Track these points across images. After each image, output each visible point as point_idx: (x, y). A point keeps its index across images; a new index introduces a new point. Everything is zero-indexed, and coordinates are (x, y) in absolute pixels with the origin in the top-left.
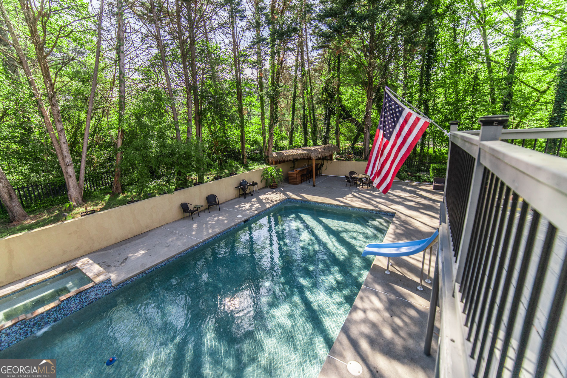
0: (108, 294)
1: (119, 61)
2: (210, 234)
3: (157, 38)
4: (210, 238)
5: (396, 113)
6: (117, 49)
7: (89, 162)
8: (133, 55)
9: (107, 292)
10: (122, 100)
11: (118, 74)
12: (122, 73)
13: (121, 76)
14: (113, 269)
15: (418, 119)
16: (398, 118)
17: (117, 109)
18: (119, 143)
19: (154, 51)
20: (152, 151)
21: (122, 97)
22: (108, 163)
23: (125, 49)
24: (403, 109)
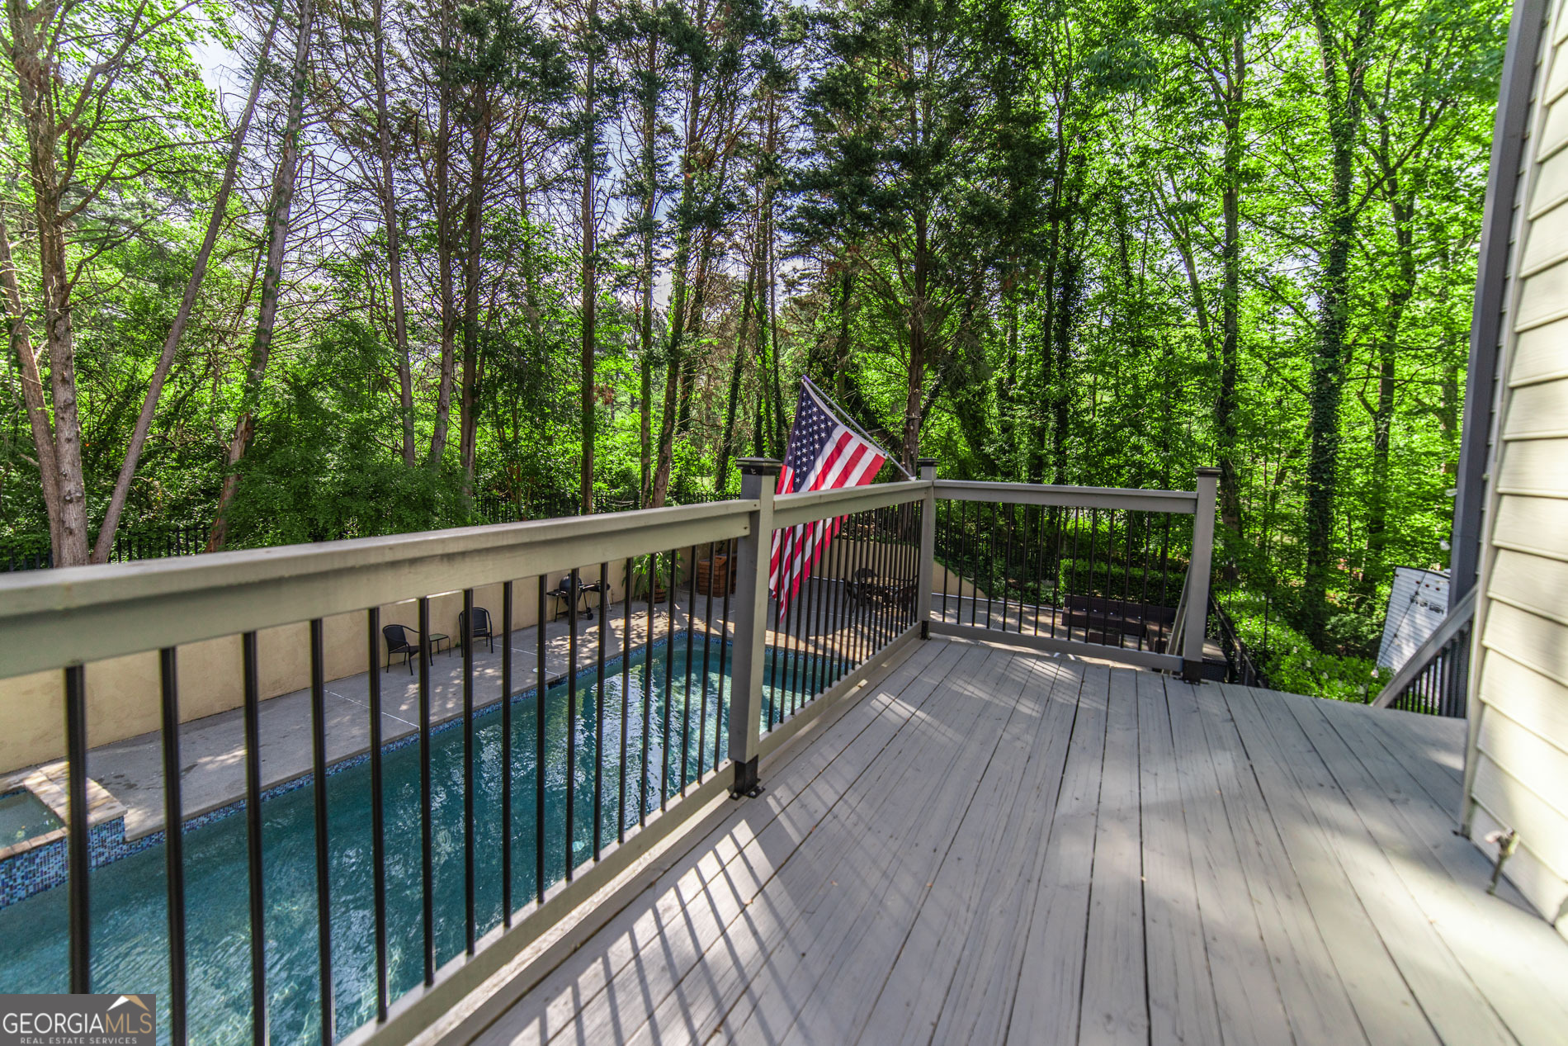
0: (107, 863)
1: (271, 244)
2: (448, 710)
3: (385, 194)
4: (445, 721)
5: (818, 432)
6: (269, 214)
7: (139, 498)
8: (312, 231)
9: (102, 859)
10: (264, 341)
11: (261, 275)
12: (273, 274)
13: (270, 282)
14: (141, 796)
15: (862, 450)
16: (822, 443)
17: (247, 362)
18: (236, 452)
19: (370, 227)
20: (323, 480)
21: (264, 335)
22: (200, 502)
23: (292, 216)
24: (835, 425)
